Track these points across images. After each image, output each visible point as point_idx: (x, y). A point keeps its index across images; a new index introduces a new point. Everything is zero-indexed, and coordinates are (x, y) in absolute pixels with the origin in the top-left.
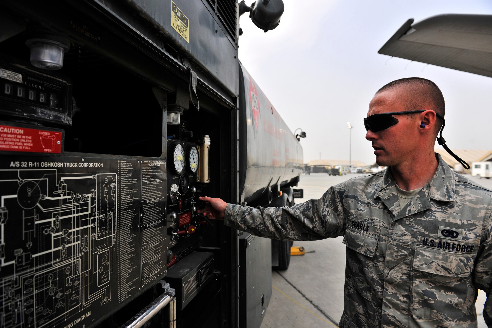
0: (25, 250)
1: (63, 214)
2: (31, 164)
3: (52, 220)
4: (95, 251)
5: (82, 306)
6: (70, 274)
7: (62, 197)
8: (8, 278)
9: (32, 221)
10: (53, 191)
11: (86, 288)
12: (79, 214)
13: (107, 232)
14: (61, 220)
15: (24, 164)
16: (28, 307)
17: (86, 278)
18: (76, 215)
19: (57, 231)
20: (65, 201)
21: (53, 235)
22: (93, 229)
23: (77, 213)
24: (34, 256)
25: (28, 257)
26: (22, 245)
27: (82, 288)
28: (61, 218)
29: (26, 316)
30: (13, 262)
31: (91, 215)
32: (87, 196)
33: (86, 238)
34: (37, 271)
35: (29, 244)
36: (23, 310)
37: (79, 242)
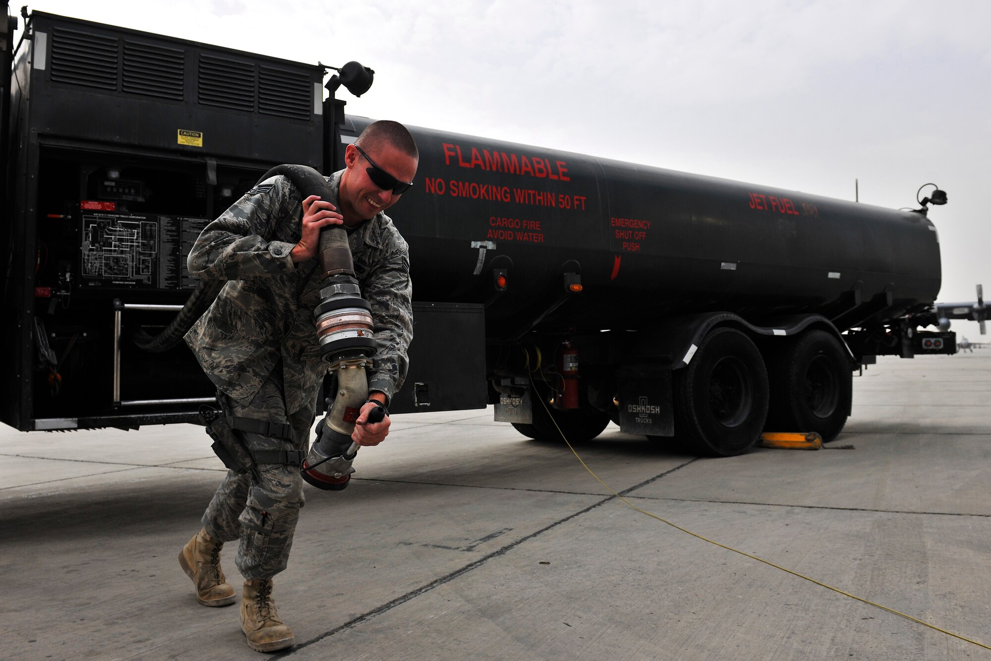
0: (100, 245)
1: (118, 236)
2: (103, 215)
3: (113, 237)
4: (139, 256)
5: (129, 277)
6: (123, 261)
7: (118, 229)
8: (92, 252)
9: (103, 235)
10: (114, 225)
11: (133, 271)
12: (129, 238)
13: (149, 250)
14: (118, 238)
15: (100, 215)
16: (100, 266)
17: (133, 267)
18: (126, 237)
19: (116, 242)
20: (120, 231)
21: (113, 243)
22: (138, 246)
23: (127, 236)
24: (104, 248)
25: (101, 248)
26: (99, 243)
27: (130, 270)
28: (117, 237)
29: (99, 269)
30: (94, 248)
31: (136, 239)
32: (134, 230)
33: (133, 249)
34: (105, 254)
35: (102, 243)
36: (98, 266)
37: (128, 249)
